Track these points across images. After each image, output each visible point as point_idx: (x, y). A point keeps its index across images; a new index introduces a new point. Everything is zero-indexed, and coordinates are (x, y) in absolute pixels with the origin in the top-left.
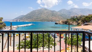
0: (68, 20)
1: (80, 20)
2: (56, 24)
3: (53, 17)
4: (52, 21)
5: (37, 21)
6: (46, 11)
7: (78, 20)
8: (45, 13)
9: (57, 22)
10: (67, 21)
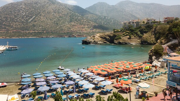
0: (118, 31)
1: (146, 32)
2: (85, 43)
3: (73, 23)
4: (70, 35)
5: (26, 35)
6: (53, 6)
7: (142, 32)
8: (49, 13)
9: (89, 39)
10: (115, 36)
